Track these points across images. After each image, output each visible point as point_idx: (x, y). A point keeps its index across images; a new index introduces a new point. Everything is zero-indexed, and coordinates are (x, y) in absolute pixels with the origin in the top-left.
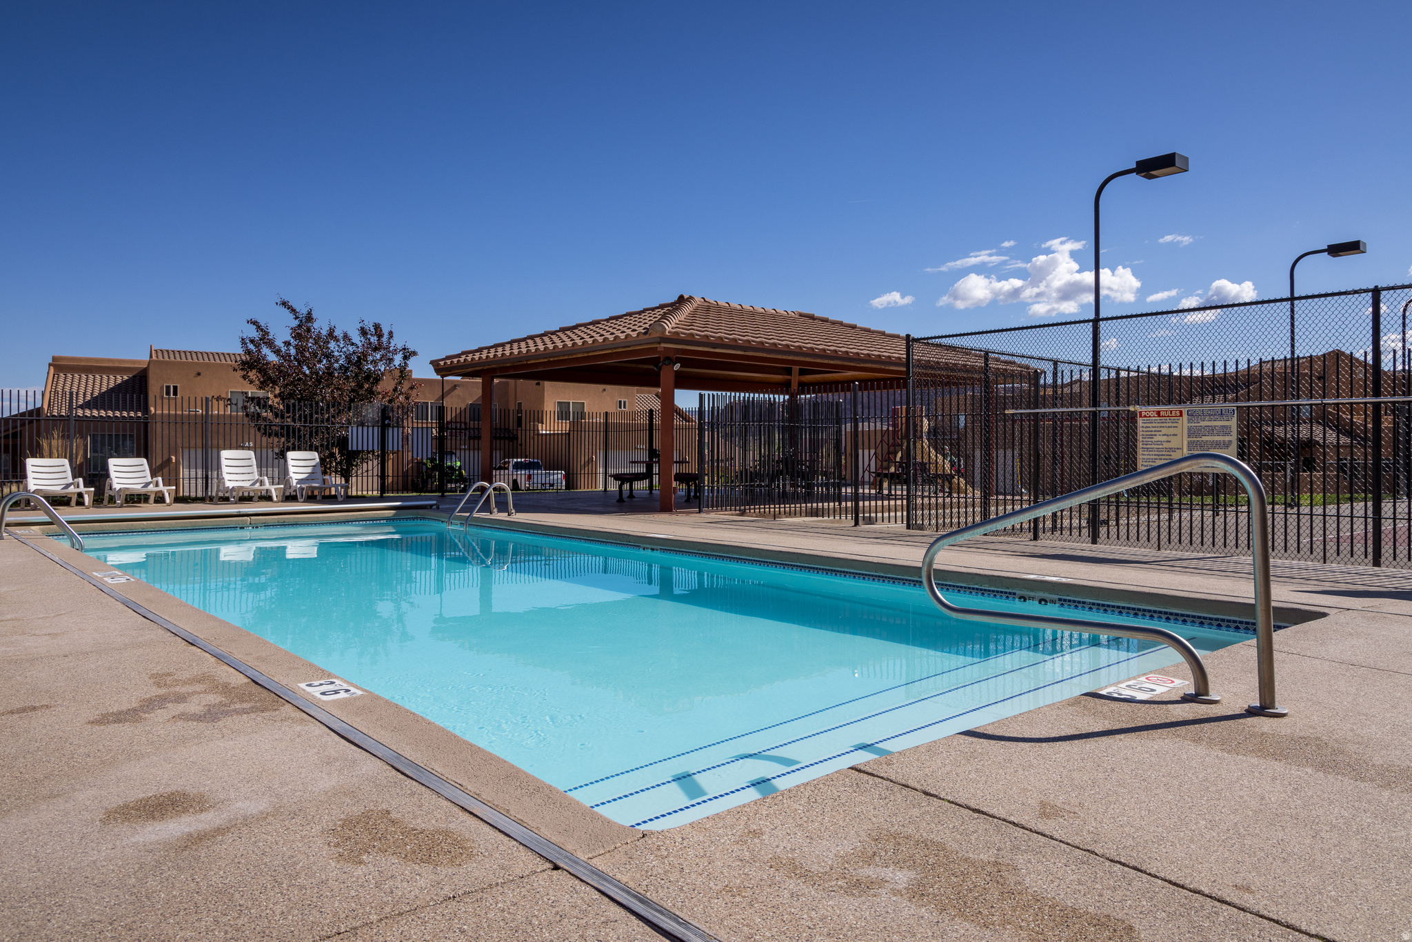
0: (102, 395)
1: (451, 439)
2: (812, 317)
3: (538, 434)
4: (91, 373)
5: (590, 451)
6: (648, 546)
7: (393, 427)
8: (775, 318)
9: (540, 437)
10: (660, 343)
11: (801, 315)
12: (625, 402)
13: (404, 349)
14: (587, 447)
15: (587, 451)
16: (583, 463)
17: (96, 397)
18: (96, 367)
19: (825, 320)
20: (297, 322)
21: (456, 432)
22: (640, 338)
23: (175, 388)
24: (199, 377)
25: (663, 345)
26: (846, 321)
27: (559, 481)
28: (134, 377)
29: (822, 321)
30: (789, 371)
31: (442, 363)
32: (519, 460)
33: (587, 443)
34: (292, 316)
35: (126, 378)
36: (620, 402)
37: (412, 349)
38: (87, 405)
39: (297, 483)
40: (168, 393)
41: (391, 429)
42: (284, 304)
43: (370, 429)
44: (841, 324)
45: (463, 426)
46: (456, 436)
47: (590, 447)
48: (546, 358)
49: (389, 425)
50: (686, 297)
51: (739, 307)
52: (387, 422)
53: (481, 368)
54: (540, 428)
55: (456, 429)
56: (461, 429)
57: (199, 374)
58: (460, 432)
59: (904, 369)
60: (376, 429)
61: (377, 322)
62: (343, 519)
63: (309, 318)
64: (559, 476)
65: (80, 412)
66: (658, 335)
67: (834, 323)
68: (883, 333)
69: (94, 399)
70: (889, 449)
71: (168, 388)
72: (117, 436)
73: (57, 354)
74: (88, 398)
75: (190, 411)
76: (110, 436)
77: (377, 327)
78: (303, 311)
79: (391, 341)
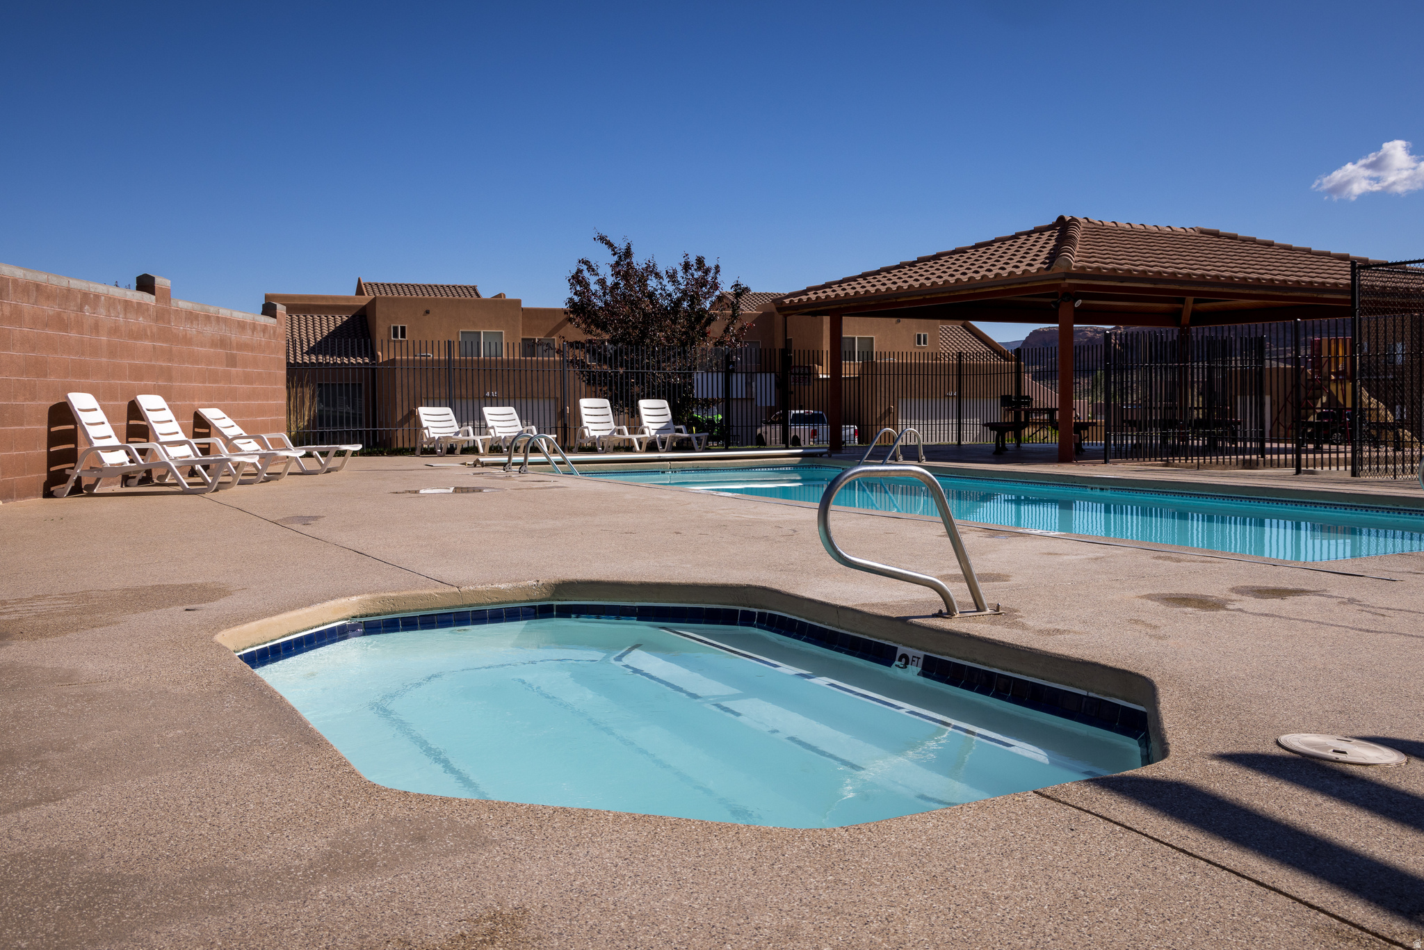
0: (326, 339)
1: (795, 385)
2: (1216, 234)
3: (818, 379)
4: (309, 312)
5: (887, 400)
6: (1096, 486)
7: (737, 373)
8: (1171, 238)
9: (820, 383)
10: (1064, 279)
11: (1202, 232)
12: (925, 336)
13: (737, 285)
14: (883, 395)
15: (883, 399)
16: (878, 416)
17: (320, 342)
18: (314, 306)
19: (1233, 237)
20: (616, 258)
21: (799, 378)
22: (1040, 274)
23: (403, 329)
24: (429, 315)
25: (1068, 281)
26: (1260, 237)
27: (852, 438)
28: (353, 316)
29: (1229, 238)
30: (1182, 301)
31: (787, 301)
32: (797, 412)
33: (883, 389)
34: (610, 252)
35: (345, 318)
36: (919, 336)
37: (744, 286)
38: (311, 351)
39: (656, 433)
40: (396, 335)
41: (734, 375)
42: (602, 239)
43: (715, 375)
44: (1254, 241)
45: (807, 371)
46: (800, 382)
47: (887, 395)
48: (921, 295)
49: (733, 371)
50: (1068, 218)
51: (1128, 226)
52: (731, 367)
53: (837, 306)
54: (820, 372)
55: (799, 374)
56: (804, 374)
57: (427, 312)
58: (804, 378)
59: (1350, 297)
60: (720, 374)
61: (700, 255)
62: (746, 465)
63: (628, 253)
64: (852, 430)
65: (306, 359)
66: (1063, 270)
67: (1244, 240)
68: (1309, 251)
69: (319, 344)
70: (1307, 394)
71: (395, 329)
72: (354, 385)
73: (269, 293)
74: (312, 343)
75: (421, 356)
76: (347, 385)
77: (700, 261)
78: (621, 245)
79: (718, 276)
